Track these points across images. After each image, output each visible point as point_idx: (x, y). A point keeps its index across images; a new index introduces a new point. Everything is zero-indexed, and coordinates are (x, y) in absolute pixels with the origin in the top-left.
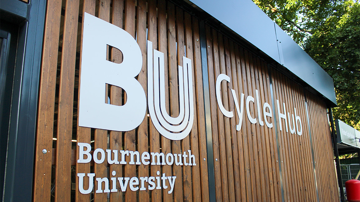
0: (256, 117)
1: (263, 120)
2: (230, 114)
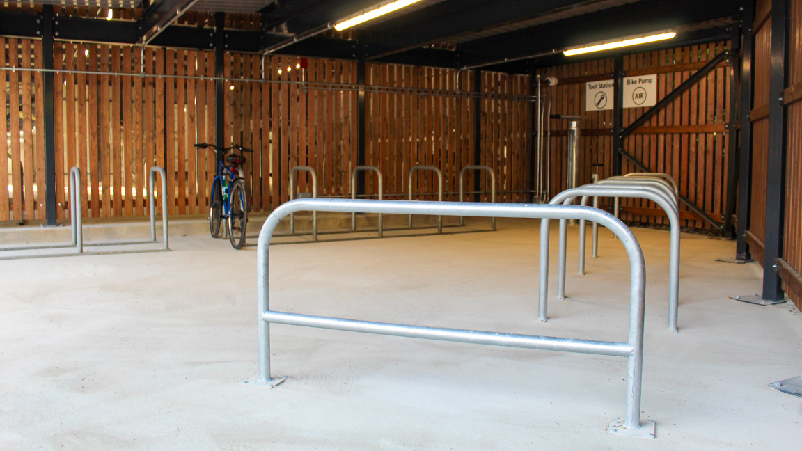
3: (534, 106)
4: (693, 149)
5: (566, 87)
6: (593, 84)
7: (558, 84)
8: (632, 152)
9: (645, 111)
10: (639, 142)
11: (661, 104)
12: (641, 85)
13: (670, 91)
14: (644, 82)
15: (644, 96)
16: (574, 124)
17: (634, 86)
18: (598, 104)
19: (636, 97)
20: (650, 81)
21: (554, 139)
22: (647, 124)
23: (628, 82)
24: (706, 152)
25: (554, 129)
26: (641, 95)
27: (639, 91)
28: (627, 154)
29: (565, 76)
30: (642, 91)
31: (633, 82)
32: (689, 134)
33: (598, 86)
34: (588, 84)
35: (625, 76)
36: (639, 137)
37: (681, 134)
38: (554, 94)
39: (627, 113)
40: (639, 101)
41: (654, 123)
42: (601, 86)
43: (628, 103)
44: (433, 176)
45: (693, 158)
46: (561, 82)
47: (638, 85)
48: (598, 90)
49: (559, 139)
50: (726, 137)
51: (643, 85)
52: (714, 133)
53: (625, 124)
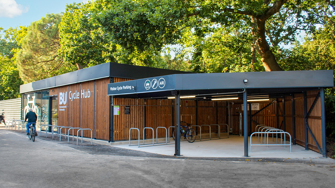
0: (75, 97)
1: (77, 97)
2: (70, 98)
3: (227, 109)
4: (268, 119)
5: (236, 105)
7: (234, 104)
8: (254, 120)
9: (257, 111)
10: (256, 118)
11: (260, 110)
13: (263, 108)
14: (256, 105)
16: (241, 114)
17: (254, 106)
20: (258, 105)
21: (233, 117)
22: (257, 114)
23: (252, 105)
24: (271, 120)
25: (233, 114)
26: (256, 108)
27: (255, 107)
28: (253, 120)
29: (236, 102)
30: (256, 107)
31: (254, 105)
32: (267, 116)
34: (242, 104)
35: (252, 103)
36: (255, 117)
37: (265, 116)
38: (233, 106)
39: (252, 111)
40: (255, 109)
41: (259, 114)
43: (253, 109)
44: (209, 127)
45: (268, 121)
47: (255, 105)
50: (276, 117)
51: (256, 106)
52: (273, 116)
53: (252, 114)
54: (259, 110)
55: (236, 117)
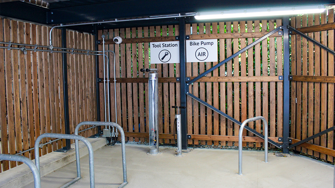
4: (251, 93)
5: (129, 45)
6: (157, 43)
9: (208, 66)
12: (203, 46)
14: (206, 44)
15: (206, 54)
16: (154, 75)
17: (197, 47)
18: (163, 59)
19: (199, 54)
20: (212, 44)
23: (191, 44)
26: (204, 54)
27: (201, 51)
28: (192, 95)
29: (128, 36)
30: (204, 51)
31: (196, 44)
32: (247, 83)
33: (162, 46)
34: (151, 43)
35: (188, 39)
36: (202, 84)
39: (190, 66)
40: (201, 58)
41: (216, 74)
42: (164, 46)
43: (191, 58)
45: (251, 99)
46: (125, 41)
47: (200, 46)
48: (162, 48)
49: (124, 85)
50: (280, 85)
51: (205, 46)
52: (269, 83)
53: (189, 74)
54: (215, 60)
55: (129, 84)
